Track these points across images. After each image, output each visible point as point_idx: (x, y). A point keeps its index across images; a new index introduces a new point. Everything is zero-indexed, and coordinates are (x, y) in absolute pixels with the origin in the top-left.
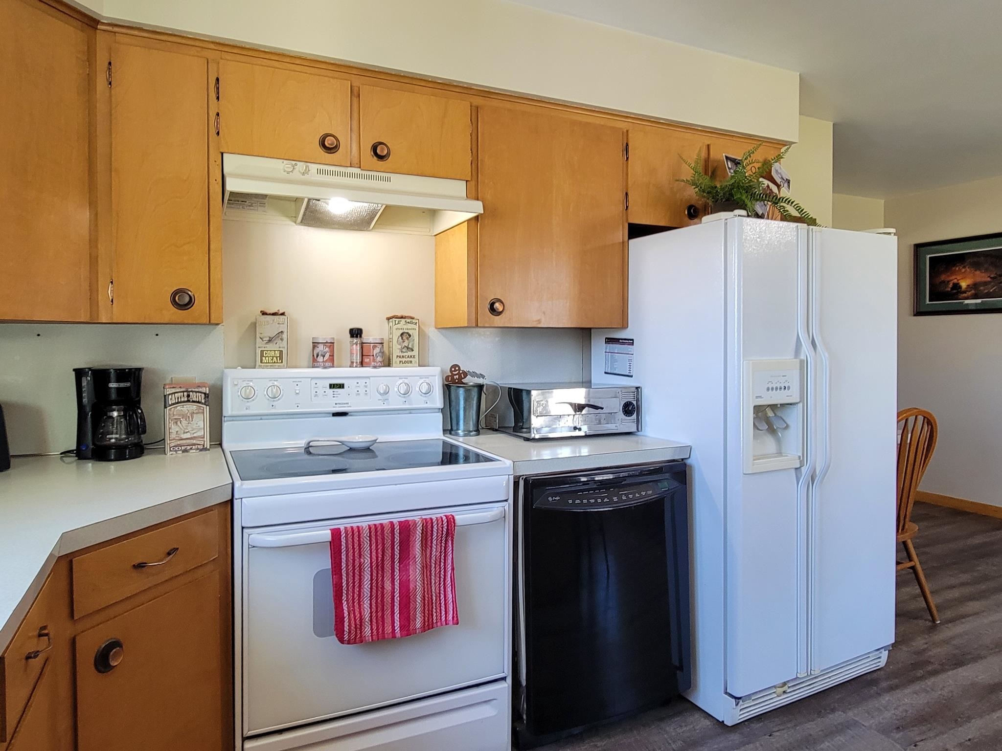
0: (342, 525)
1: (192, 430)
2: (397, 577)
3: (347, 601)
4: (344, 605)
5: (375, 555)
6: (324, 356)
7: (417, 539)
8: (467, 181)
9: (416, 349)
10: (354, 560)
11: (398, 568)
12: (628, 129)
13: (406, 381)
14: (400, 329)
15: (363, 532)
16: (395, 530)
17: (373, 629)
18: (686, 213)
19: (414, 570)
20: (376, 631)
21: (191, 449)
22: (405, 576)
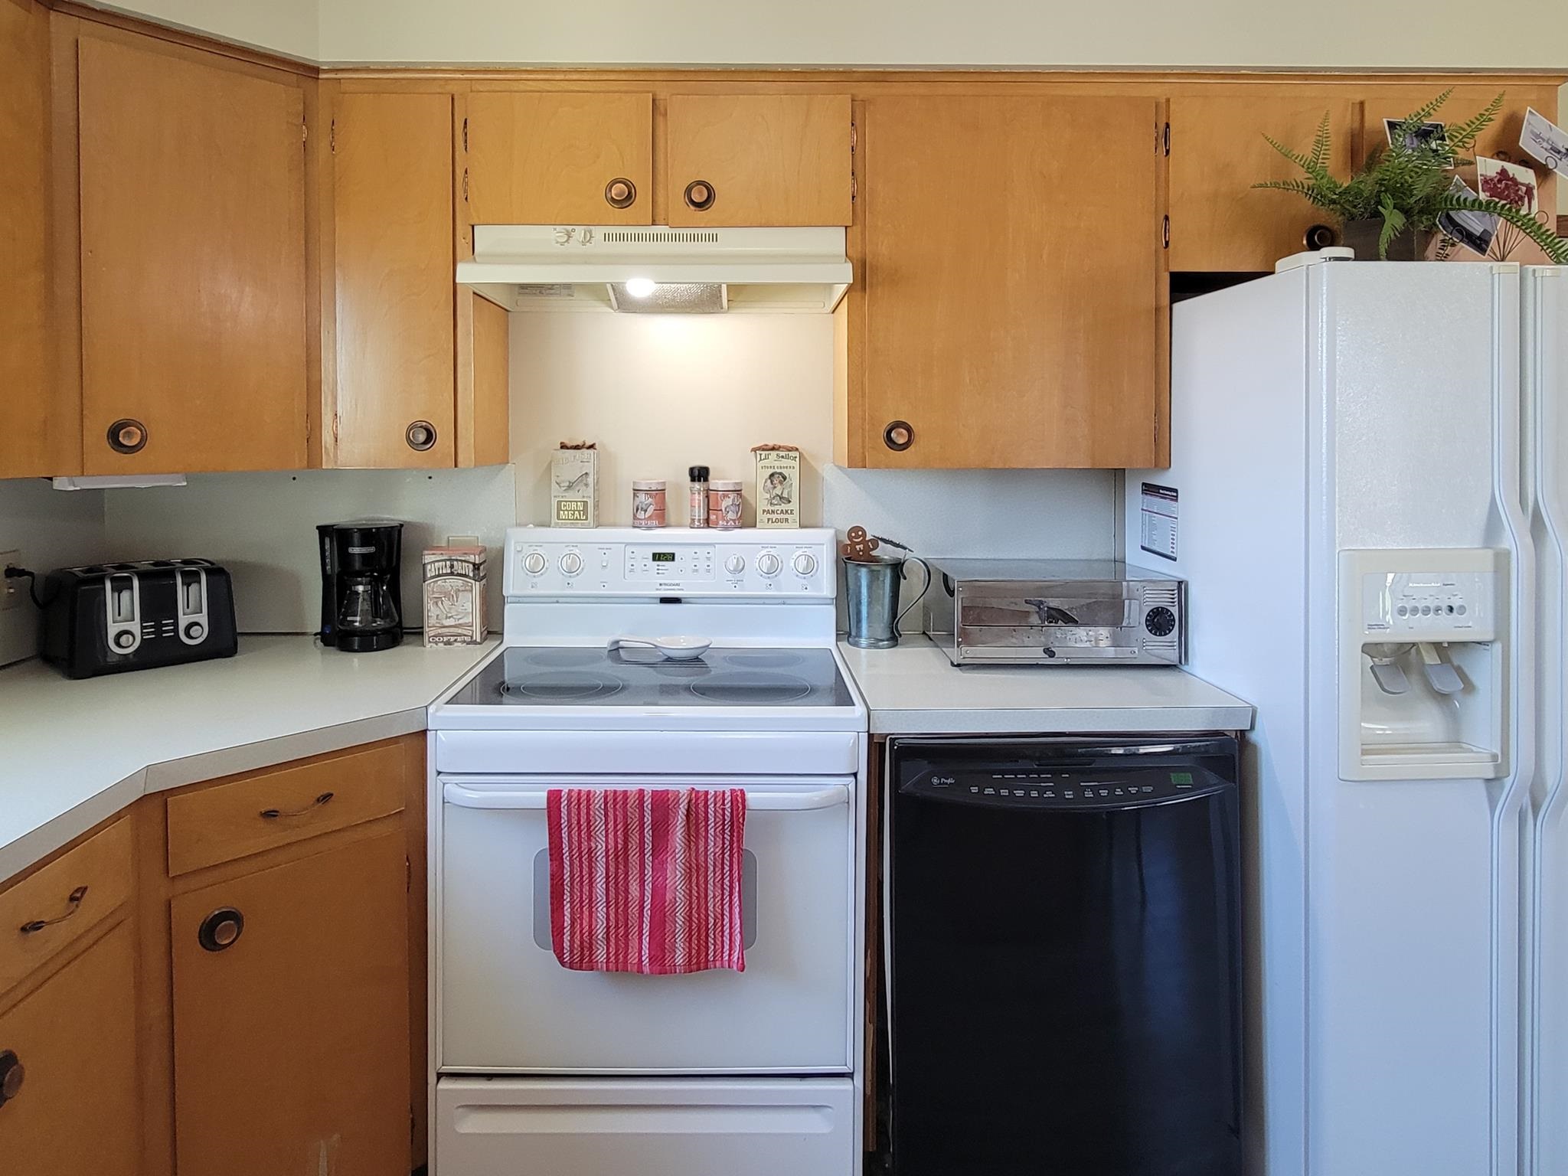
0: (565, 785)
1: (456, 615)
2: (648, 878)
3: (572, 902)
4: (565, 908)
5: (613, 839)
6: (645, 511)
7: (678, 824)
8: (846, 227)
9: (795, 499)
10: (580, 843)
11: (651, 865)
12: (1168, 96)
13: (773, 552)
14: (768, 467)
15: (594, 801)
16: (645, 805)
17: (610, 953)
18: (1305, 242)
19: (673, 872)
20: (614, 957)
21: (456, 641)
22: (660, 879)
